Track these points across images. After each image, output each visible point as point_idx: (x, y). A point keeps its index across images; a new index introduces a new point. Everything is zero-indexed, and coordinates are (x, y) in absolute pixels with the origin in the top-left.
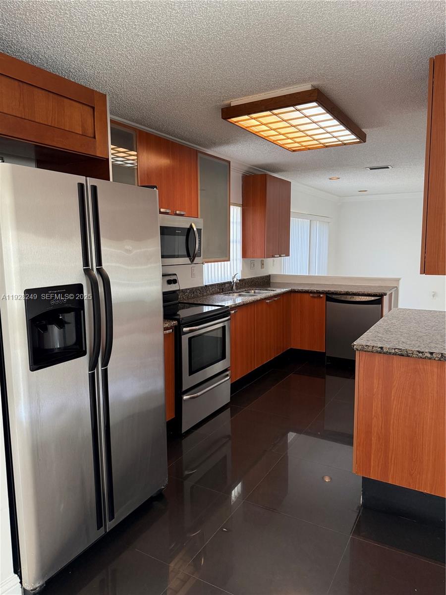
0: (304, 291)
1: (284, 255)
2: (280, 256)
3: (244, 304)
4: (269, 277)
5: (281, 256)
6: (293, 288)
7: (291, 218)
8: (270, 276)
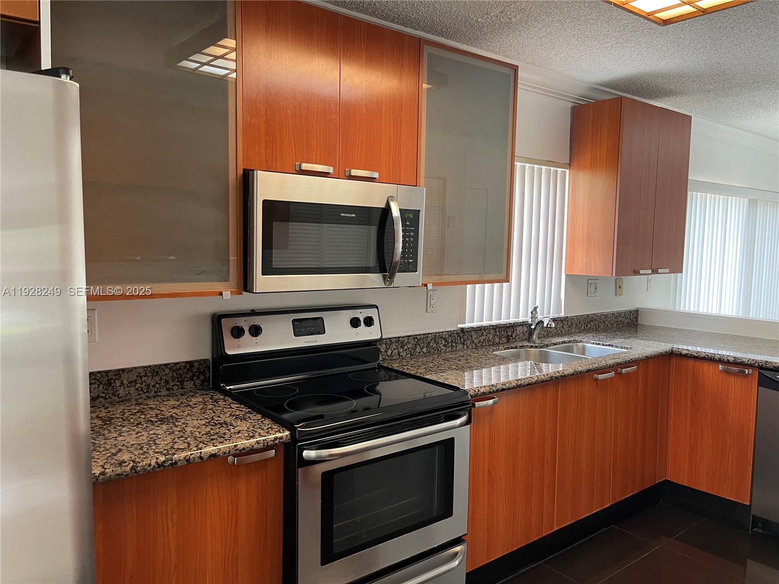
0: (703, 355)
1: (667, 270)
2: (655, 272)
3: (519, 386)
4: (636, 313)
5: (657, 273)
6: (676, 346)
7: (689, 193)
8: (637, 311)
